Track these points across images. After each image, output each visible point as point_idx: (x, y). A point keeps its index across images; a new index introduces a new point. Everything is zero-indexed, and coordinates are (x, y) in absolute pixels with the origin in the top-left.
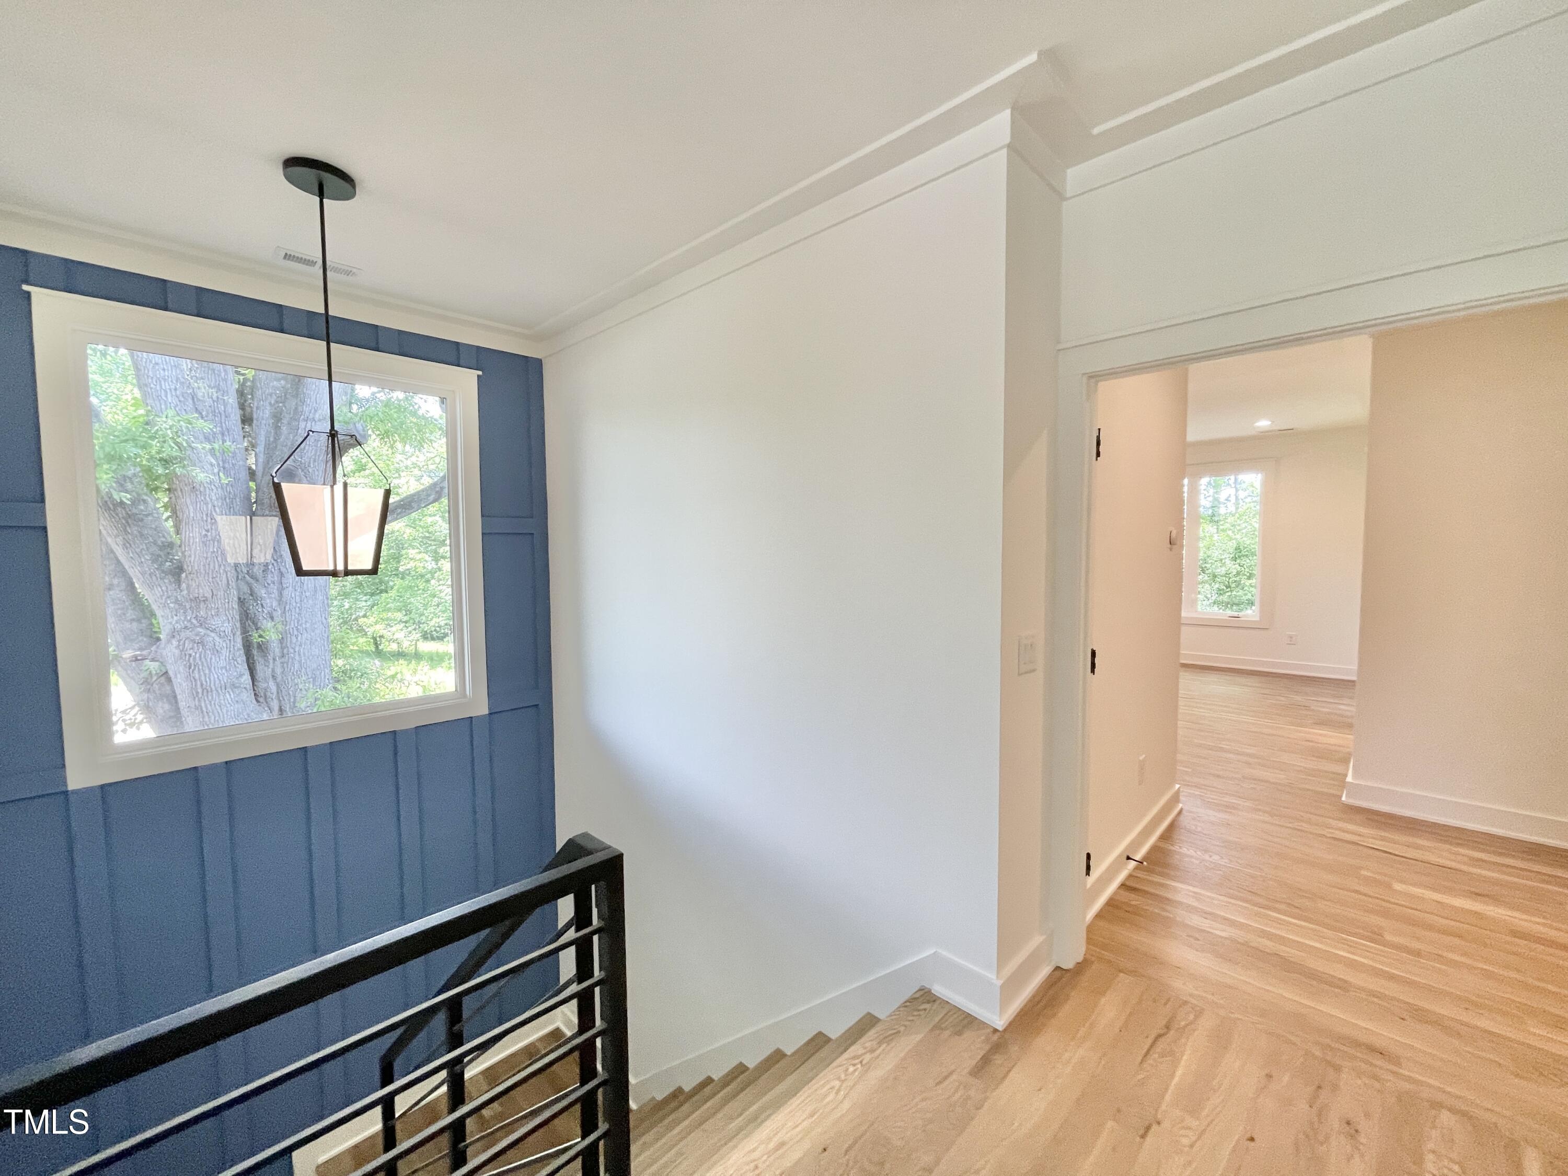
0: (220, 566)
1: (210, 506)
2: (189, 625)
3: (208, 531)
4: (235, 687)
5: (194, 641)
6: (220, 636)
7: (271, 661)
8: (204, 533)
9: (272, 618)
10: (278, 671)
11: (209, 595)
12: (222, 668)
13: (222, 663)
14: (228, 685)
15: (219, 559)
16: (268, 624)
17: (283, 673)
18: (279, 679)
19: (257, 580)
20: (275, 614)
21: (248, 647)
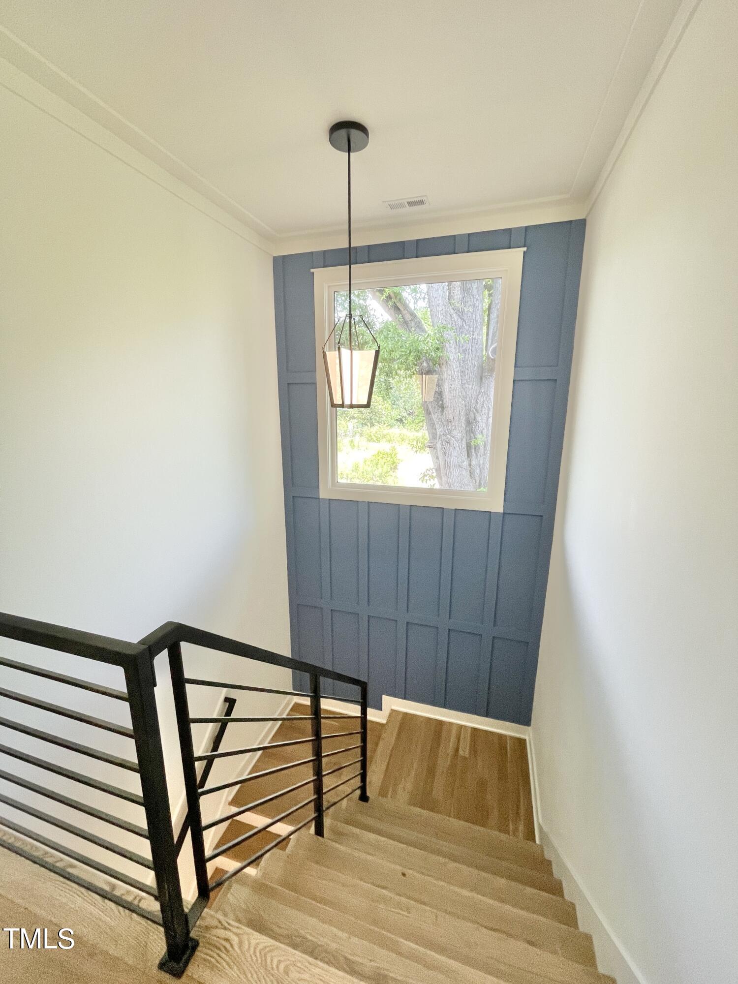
0: (456, 404)
1: (453, 371)
2: (445, 433)
3: (451, 385)
4: (461, 467)
5: (446, 441)
6: (456, 440)
7: (479, 456)
8: (450, 386)
9: (482, 433)
10: (481, 462)
11: (452, 419)
12: (456, 456)
13: (456, 454)
14: (457, 466)
15: (456, 400)
16: (479, 436)
17: (483, 463)
18: (481, 466)
19: (478, 412)
20: (483, 431)
21: (469, 446)
